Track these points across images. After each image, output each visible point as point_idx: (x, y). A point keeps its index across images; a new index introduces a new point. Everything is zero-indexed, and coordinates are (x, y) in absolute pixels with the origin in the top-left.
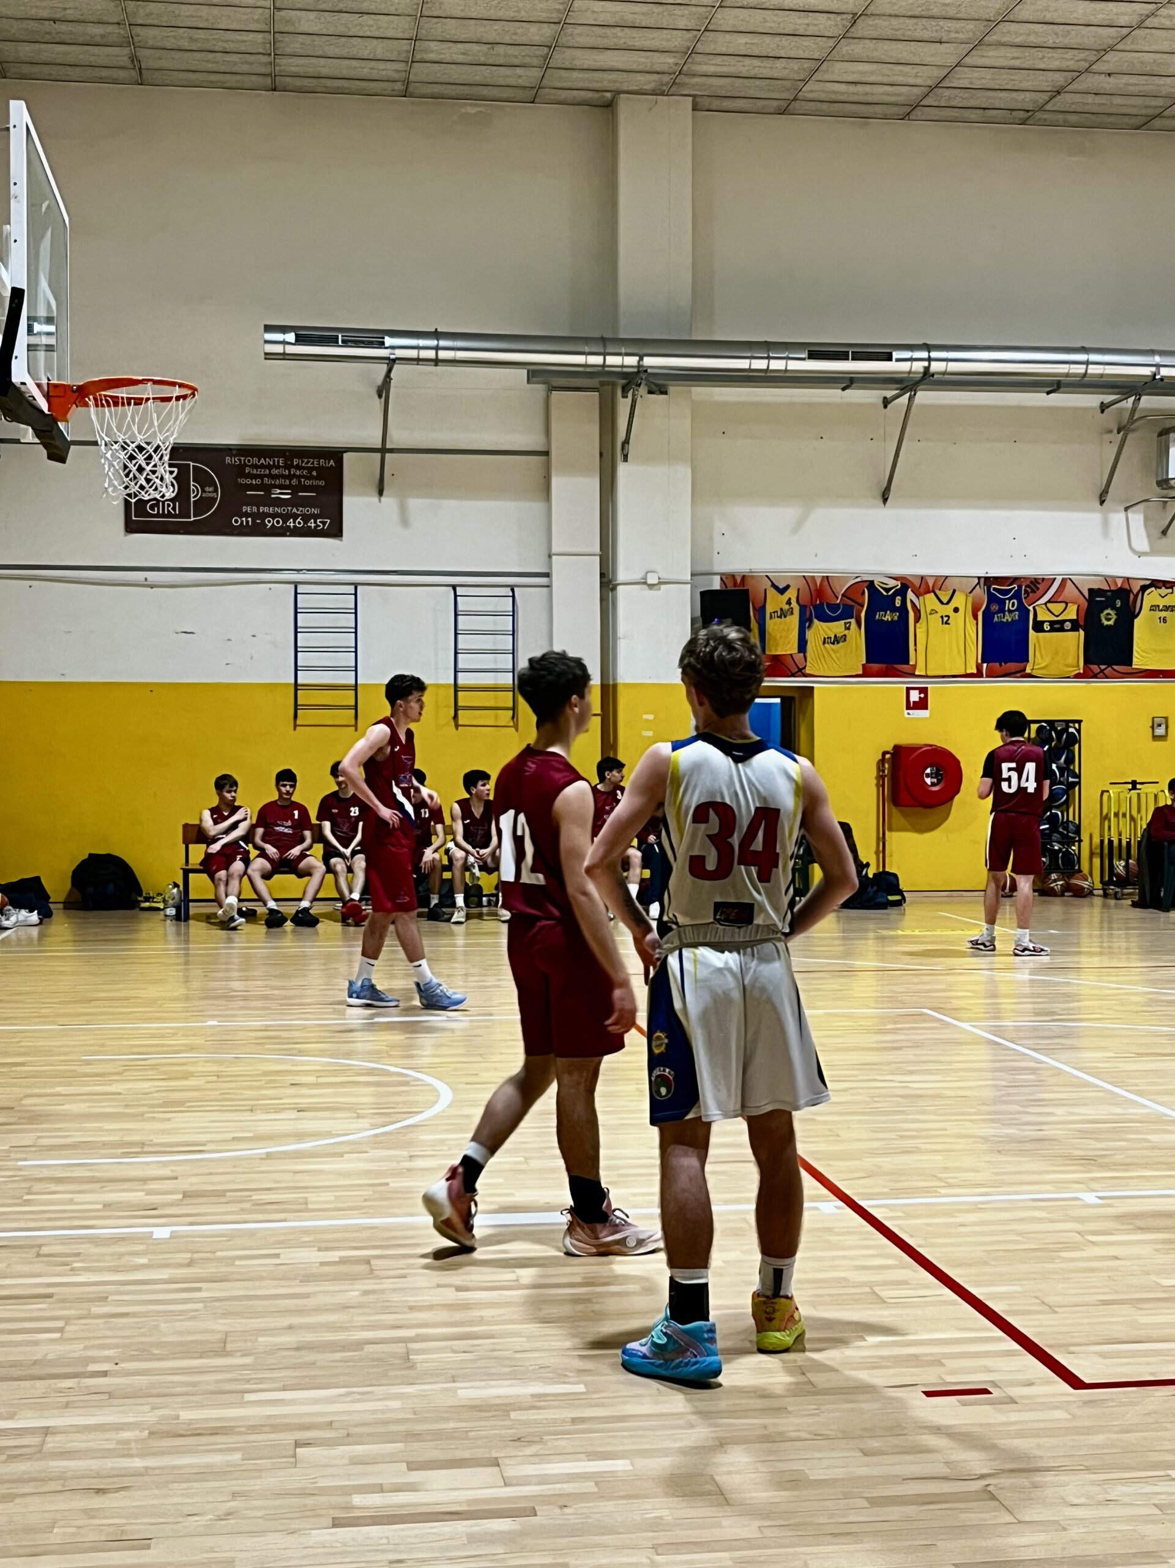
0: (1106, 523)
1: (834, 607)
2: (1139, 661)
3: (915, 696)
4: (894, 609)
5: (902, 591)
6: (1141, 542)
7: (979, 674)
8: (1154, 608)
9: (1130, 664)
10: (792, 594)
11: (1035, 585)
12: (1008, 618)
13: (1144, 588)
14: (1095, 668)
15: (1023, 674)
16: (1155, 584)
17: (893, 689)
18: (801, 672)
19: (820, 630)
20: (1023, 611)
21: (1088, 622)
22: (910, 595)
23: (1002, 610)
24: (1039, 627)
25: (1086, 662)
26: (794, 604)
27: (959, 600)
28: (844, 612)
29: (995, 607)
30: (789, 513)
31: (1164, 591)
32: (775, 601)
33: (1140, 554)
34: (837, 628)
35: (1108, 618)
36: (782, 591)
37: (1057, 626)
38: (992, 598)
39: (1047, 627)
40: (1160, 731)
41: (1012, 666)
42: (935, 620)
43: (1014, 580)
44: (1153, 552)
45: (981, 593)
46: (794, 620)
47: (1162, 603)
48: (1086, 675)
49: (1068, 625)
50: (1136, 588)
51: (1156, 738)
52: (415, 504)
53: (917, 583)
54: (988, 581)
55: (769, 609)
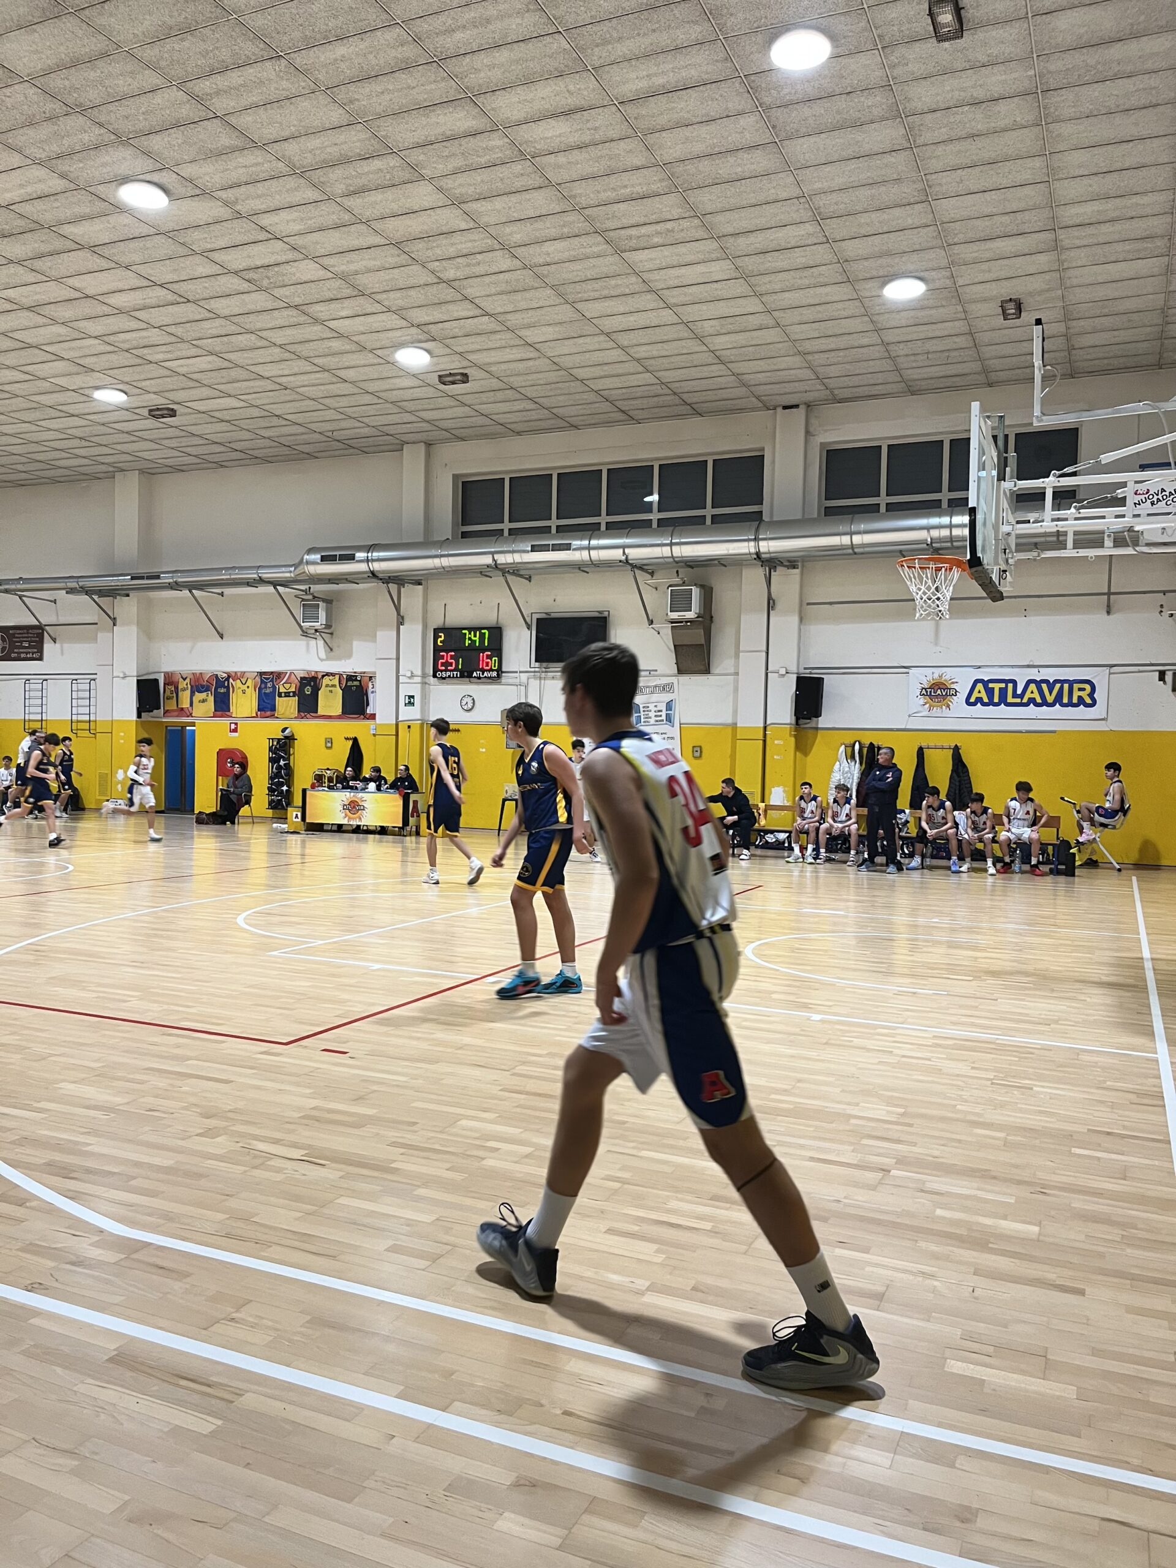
0: (308, 645)
1: (203, 686)
2: (321, 711)
3: (233, 726)
4: (225, 687)
5: (228, 679)
6: (323, 655)
7: (257, 716)
8: (327, 686)
9: (316, 712)
10: (188, 681)
11: (278, 675)
12: (268, 691)
13: (323, 676)
14: (303, 714)
15: (273, 716)
16: (328, 674)
17: (224, 723)
18: (191, 715)
19: (199, 696)
20: (274, 687)
21: (299, 693)
22: (231, 680)
23: (266, 687)
24: (280, 695)
25: (299, 711)
26: (189, 686)
27: (249, 683)
28: (207, 689)
29: (263, 686)
30: (189, 644)
31: (331, 677)
32: (182, 684)
33: (322, 660)
34: (203, 696)
35: (308, 691)
36: (184, 679)
37: (287, 695)
38: (262, 681)
39: (283, 695)
40: (329, 745)
41: (269, 713)
42: (240, 691)
43: (272, 673)
44: (328, 659)
45: (258, 679)
46: (188, 692)
47: (330, 683)
48: (299, 717)
49: (291, 694)
50: (320, 677)
51: (328, 748)
52: (66, 645)
53: (233, 674)
54: (261, 674)
55: (180, 687)
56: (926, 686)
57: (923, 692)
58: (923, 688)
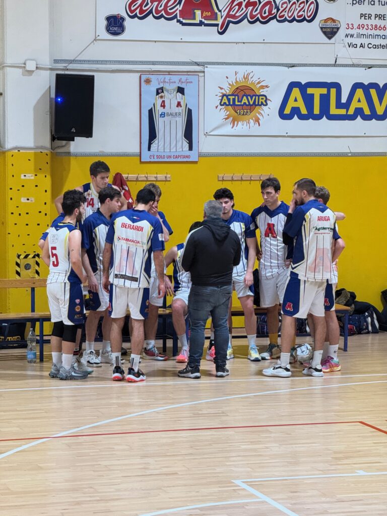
56: (228, 92)
57: (225, 100)
58: (223, 95)
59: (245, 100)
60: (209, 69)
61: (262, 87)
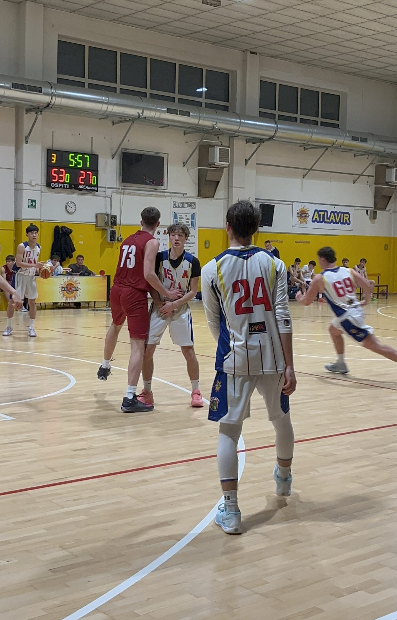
56: (299, 212)
57: (298, 215)
58: (298, 213)
59: (303, 215)
60: (294, 203)
61: (308, 211)
